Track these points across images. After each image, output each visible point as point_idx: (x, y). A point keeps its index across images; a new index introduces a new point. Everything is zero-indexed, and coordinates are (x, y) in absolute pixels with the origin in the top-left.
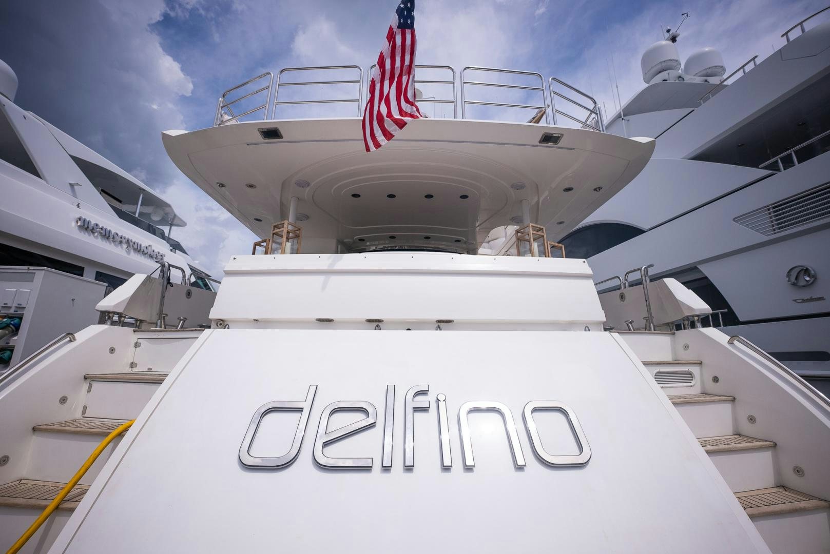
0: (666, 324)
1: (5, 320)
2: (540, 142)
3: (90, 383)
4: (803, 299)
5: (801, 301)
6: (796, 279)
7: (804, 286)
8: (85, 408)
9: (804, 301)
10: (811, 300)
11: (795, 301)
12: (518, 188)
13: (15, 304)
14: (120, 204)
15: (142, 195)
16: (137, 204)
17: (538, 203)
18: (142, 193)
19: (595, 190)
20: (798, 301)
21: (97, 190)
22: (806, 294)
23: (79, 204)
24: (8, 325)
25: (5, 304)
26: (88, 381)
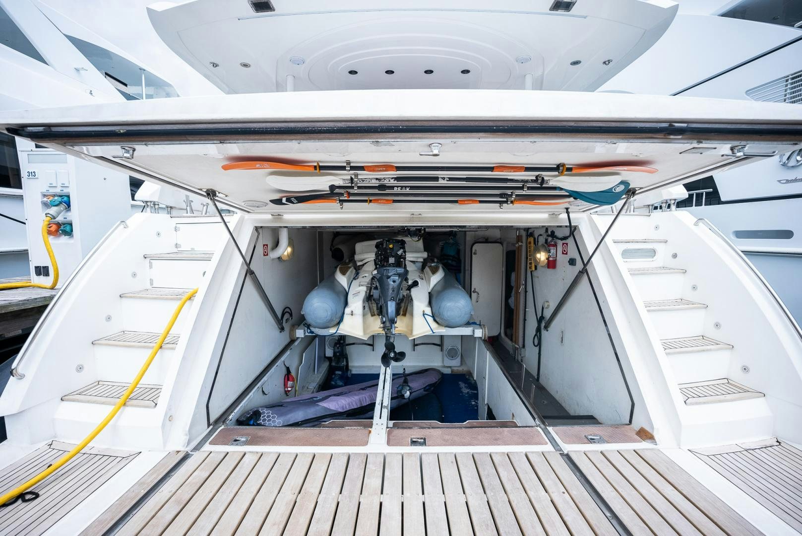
0: (646, 206)
1: (56, 198)
2: (550, 10)
3: (150, 262)
4: (787, 180)
5: (785, 181)
6: (788, 158)
7: (793, 167)
8: (151, 280)
9: (788, 181)
10: (796, 180)
11: (779, 181)
12: (523, 61)
13: (59, 185)
14: (126, 87)
15: (143, 76)
16: (142, 85)
17: (542, 76)
18: (143, 73)
19: (605, 63)
20: (782, 182)
21: (102, 73)
22: (792, 175)
23: (91, 91)
24: (60, 203)
25: (50, 184)
26: (148, 260)
